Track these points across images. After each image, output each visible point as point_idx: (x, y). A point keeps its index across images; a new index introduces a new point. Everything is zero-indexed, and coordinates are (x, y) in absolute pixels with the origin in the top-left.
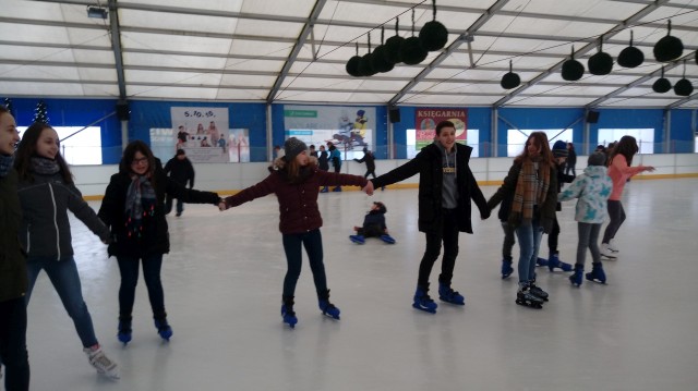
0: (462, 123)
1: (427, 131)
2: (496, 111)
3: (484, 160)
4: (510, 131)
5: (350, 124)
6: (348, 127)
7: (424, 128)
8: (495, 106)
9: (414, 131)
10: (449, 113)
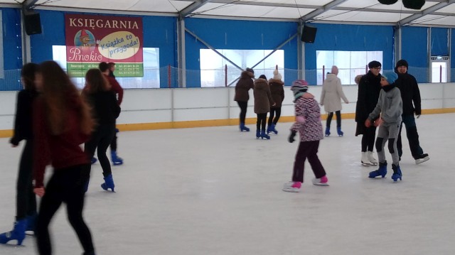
0: (135, 38)
1: (84, 48)
2: (183, 23)
3: (168, 91)
4: (202, 51)
7: (80, 45)
8: (181, 15)
9: (65, 47)
10: (115, 23)
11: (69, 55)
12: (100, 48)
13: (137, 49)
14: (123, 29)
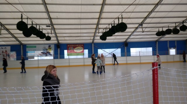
1: (71, 50)
5: (46, 49)
6: (46, 50)
10: (78, 45)
11: (68, 52)
12: (74, 50)
13: (83, 50)
14: (80, 46)
